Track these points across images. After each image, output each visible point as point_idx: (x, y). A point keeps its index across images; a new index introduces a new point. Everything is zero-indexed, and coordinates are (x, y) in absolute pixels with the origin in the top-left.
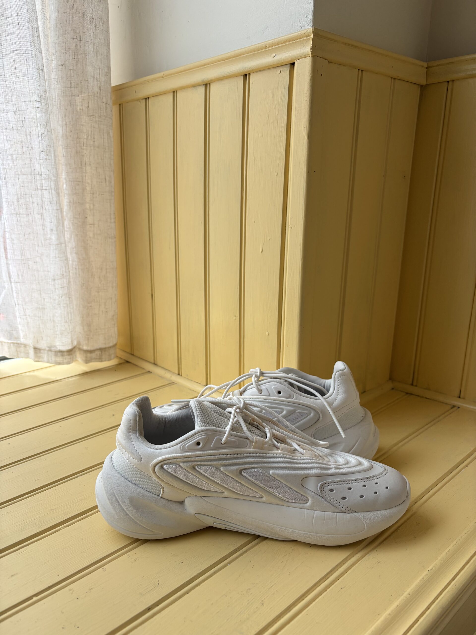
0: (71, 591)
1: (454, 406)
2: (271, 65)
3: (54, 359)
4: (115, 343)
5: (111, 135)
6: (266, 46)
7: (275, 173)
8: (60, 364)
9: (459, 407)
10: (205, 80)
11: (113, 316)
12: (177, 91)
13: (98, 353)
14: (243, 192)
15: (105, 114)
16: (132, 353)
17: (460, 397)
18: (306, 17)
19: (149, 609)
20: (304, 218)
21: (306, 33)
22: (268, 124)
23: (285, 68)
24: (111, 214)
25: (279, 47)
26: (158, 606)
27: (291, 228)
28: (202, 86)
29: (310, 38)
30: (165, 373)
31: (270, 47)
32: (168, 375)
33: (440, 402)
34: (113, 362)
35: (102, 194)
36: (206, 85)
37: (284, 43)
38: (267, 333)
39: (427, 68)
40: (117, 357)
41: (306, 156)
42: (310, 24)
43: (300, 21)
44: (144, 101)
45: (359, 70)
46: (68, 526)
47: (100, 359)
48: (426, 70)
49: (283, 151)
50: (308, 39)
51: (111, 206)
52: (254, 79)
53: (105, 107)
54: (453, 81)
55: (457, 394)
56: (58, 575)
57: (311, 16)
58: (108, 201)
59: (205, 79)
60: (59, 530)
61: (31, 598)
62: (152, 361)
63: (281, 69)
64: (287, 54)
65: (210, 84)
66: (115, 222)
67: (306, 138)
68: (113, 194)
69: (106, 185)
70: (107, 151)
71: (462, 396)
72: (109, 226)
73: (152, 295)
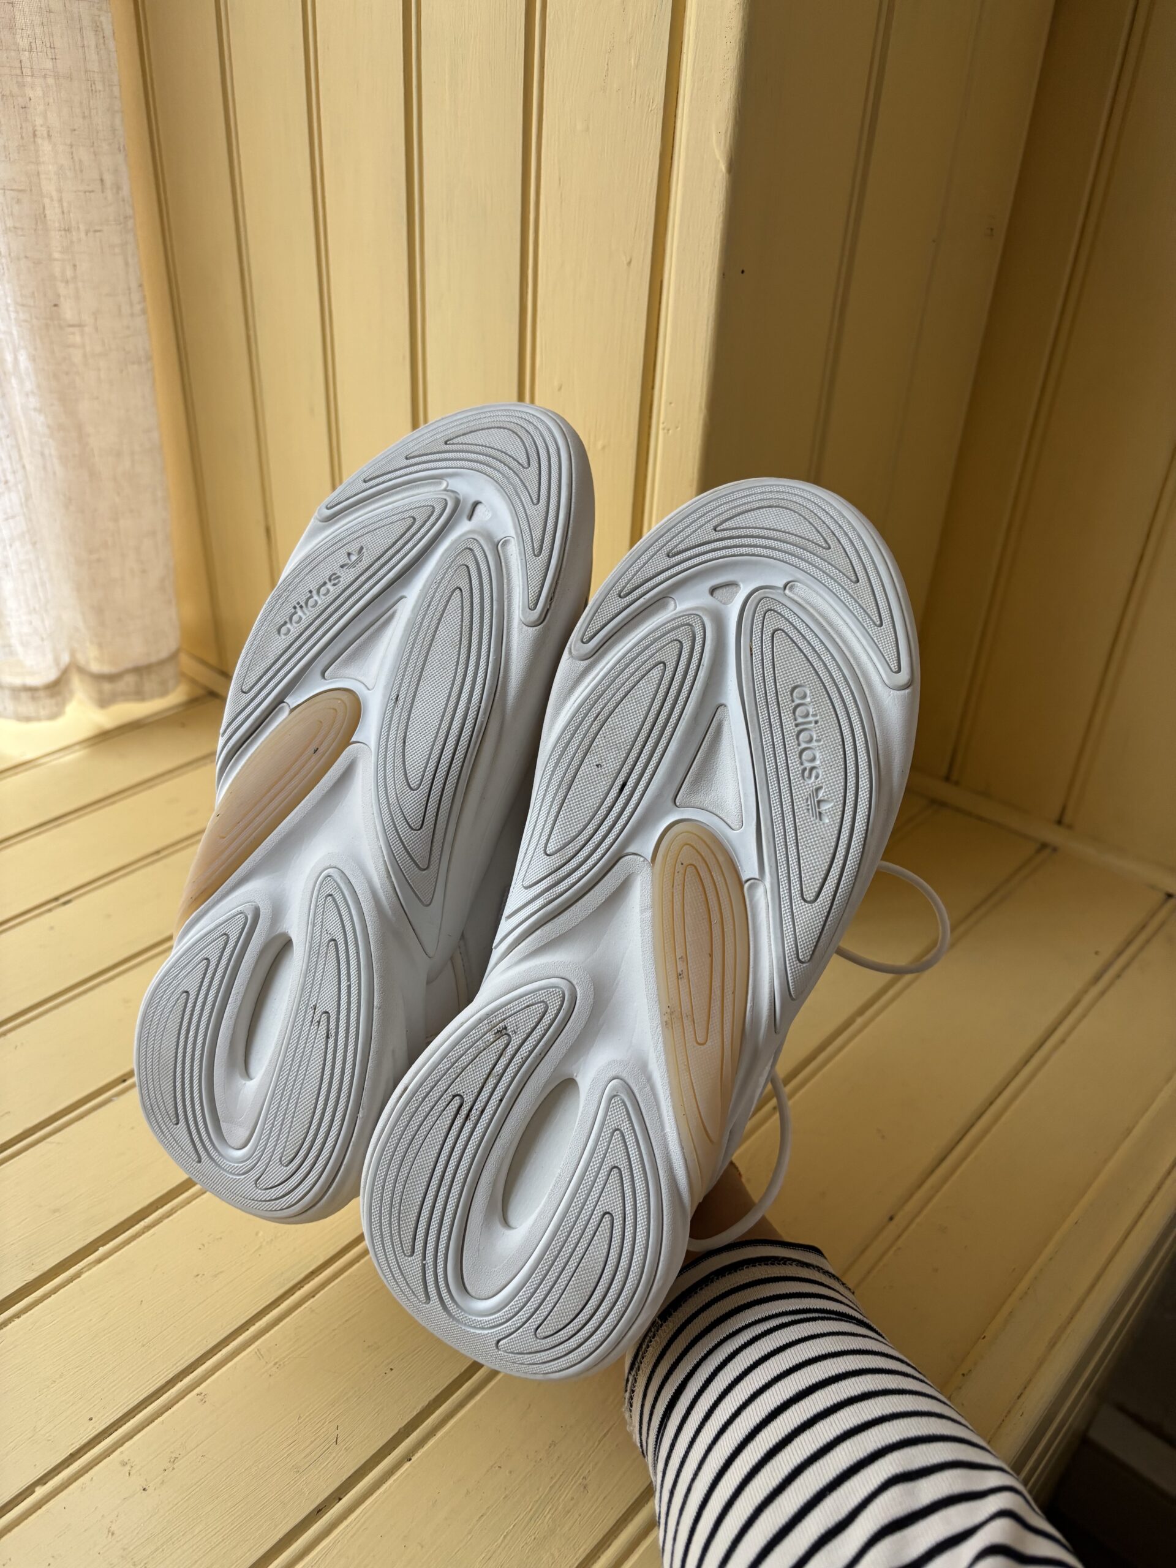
0: (128, 1468)
1: (1044, 846)
4: (176, 647)
5: (108, 32)
7: (624, 257)
8: (28, 719)
9: (1055, 849)
11: (163, 579)
13: (130, 679)
14: (527, 292)
16: (224, 670)
17: (1059, 822)
19: (319, 1511)
20: (704, 411)
22: (605, 91)
24: (129, 289)
26: (340, 1499)
27: (666, 431)
33: (1012, 831)
34: (176, 696)
35: (96, 231)
40: (184, 678)
41: (720, 225)
46: (99, 1261)
47: (139, 695)
49: (650, 192)
51: (127, 264)
55: (1055, 815)
56: (91, 1419)
58: (117, 250)
60: (78, 1275)
61: (29, 1491)
66: (144, 312)
67: (723, 167)
68: (131, 225)
69: (106, 198)
70: (99, 87)
71: (1067, 819)
72: (128, 328)
73: (268, 531)
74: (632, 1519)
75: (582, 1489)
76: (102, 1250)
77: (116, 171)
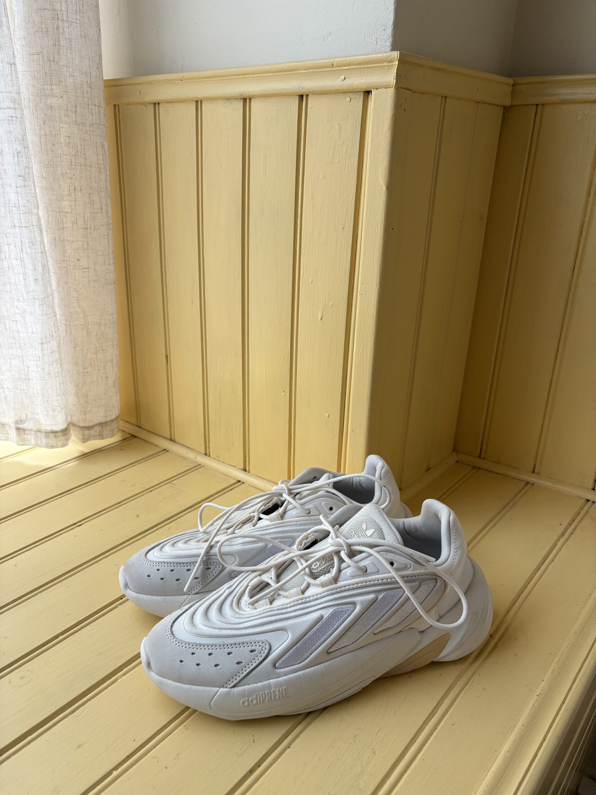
0: (156, 760)
1: (528, 483)
2: (339, 90)
3: (44, 441)
4: (117, 414)
5: (106, 149)
6: (333, 65)
7: (341, 226)
8: (52, 447)
9: (533, 484)
10: (244, 94)
11: (114, 382)
12: (201, 101)
13: (97, 429)
15: (98, 121)
16: (139, 425)
17: (533, 472)
18: (384, 30)
19: (251, 772)
20: (378, 285)
21: (389, 58)
22: (332, 163)
23: (357, 96)
24: (109, 253)
25: (351, 69)
26: (260, 766)
27: (361, 295)
28: (239, 100)
29: (392, 65)
30: (188, 452)
31: (338, 66)
32: (191, 455)
33: (512, 478)
34: (116, 438)
35: (98, 229)
36: (245, 100)
37: (358, 64)
38: (327, 415)
39: (513, 86)
40: (120, 429)
41: (384, 211)
42: (388, 39)
43: (375, 34)
44: (152, 106)
45: (442, 97)
46: (125, 674)
47: (101, 436)
48: (512, 88)
49: (352, 200)
50: (390, 66)
51: (109, 243)
52: (312, 103)
53: (97, 112)
54: (543, 105)
55: (531, 469)
56: (134, 740)
57: (391, 30)
58: (106, 237)
59: (244, 93)
60: (116, 681)
61: (109, 773)
62: (168, 437)
63: (352, 96)
64: (362, 79)
65: (250, 99)
66: (114, 263)
67: (384, 188)
68: (111, 226)
69: (103, 216)
70: (102, 170)
71: (536, 471)
72: (108, 269)
73: (167, 357)
74: (398, 765)
75: (373, 753)
76: (125, 670)
77: (107, 205)
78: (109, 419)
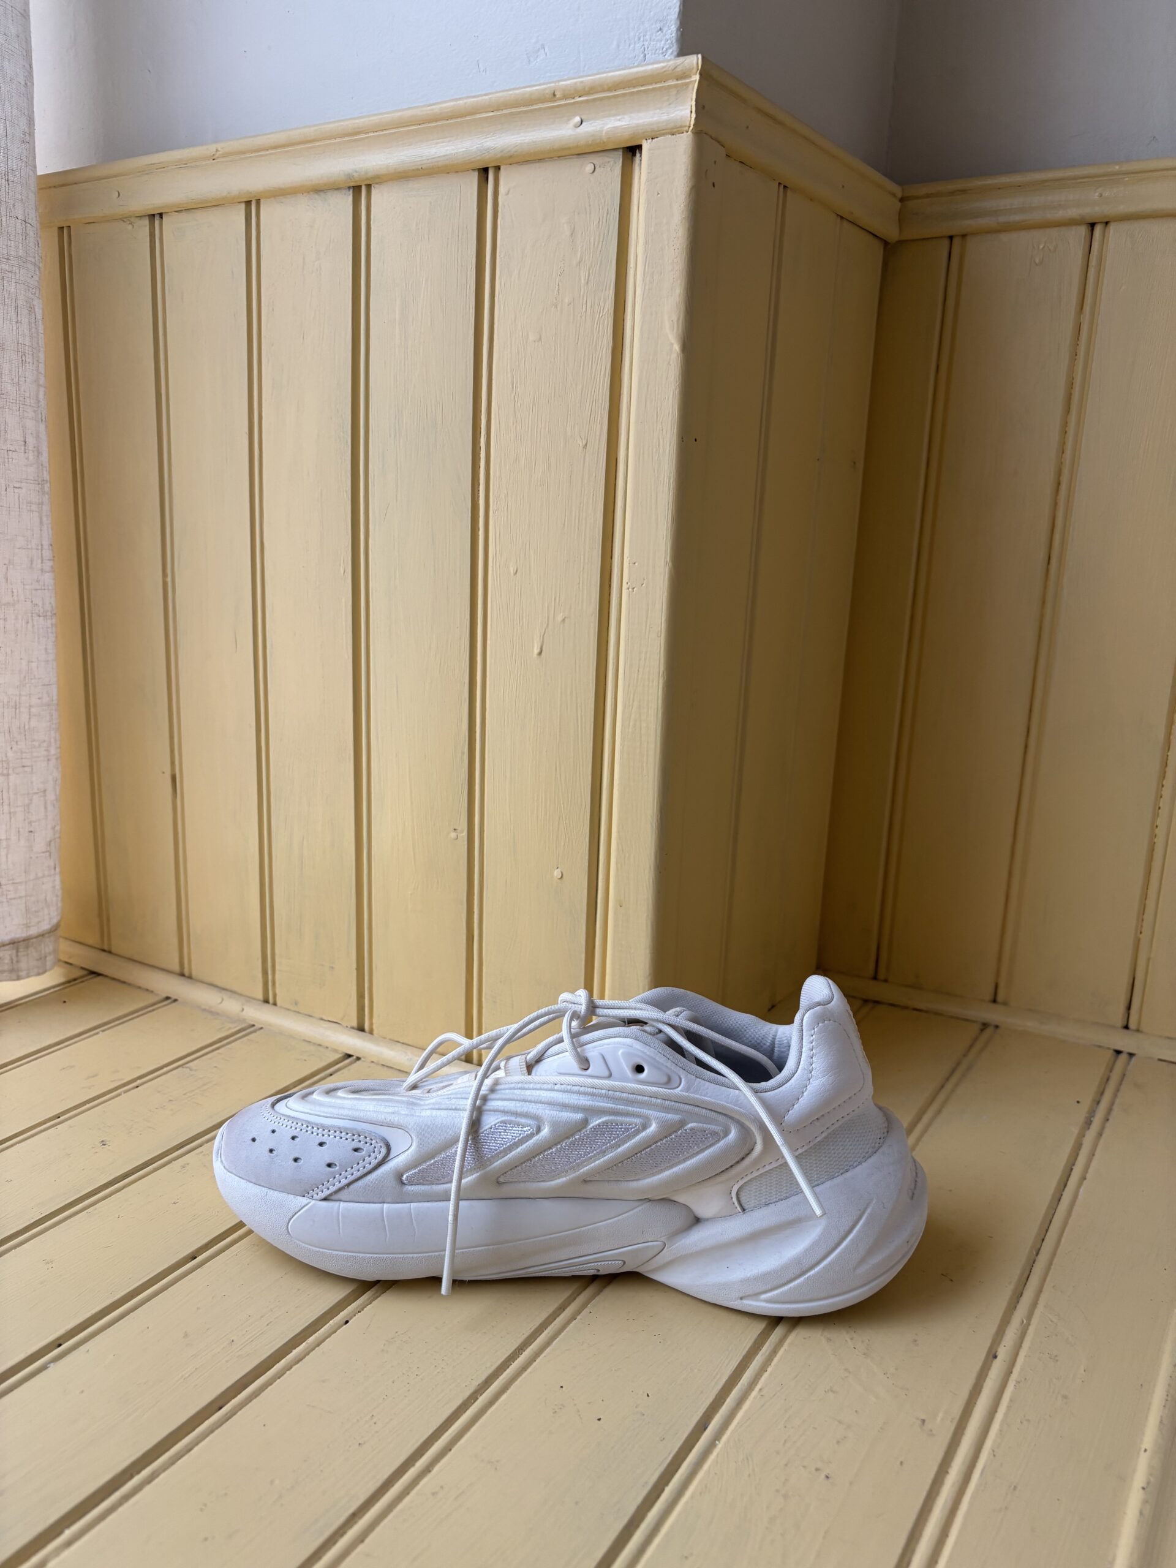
1: (985, 1026)
2: (569, 148)
4: (55, 921)
5: (39, 316)
6: (554, 95)
7: (579, 442)
9: (997, 1027)
10: (356, 175)
11: (49, 844)
12: (258, 201)
15: (21, 253)
16: (106, 948)
17: (994, 1001)
18: (661, 29)
20: (670, 564)
21: (679, 69)
22: (556, 307)
23: (607, 159)
24: (42, 546)
25: (594, 100)
27: (630, 590)
28: (344, 191)
29: (687, 84)
30: (223, 1000)
31: (565, 97)
32: (231, 1006)
33: (952, 1017)
34: (50, 979)
35: (15, 488)
36: (356, 189)
37: (609, 90)
38: (557, 873)
39: (902, 200)
40: (60, 960)
41: (677, 397)
42: (670, 48)
43: (642, 39)
44: (146, 222)
45: (780, 184)
46: (69, 1543)
48: (900, 204)
49: (604, 380)
50: (683, 85)
51: (41, 523)
52: (509, 182)
53: (20, 231)
54: (964, 236)
55: (989, 996)
57: (675, 29)
58: (34, 507)
59: (356, 172)
62: (177, 968)
63: (598, 160)
64: (619, 120)
65: (369, 186)
66: (53, 570)
67: (677, 347)
68: (47, 487)
69: (27, 458)
70: (29, 359)
71: (1000, 998)
72: (38, 581)
73: (174, 779)
76: (68, 1533)
77: (38, 437)
78: (33, 931)
